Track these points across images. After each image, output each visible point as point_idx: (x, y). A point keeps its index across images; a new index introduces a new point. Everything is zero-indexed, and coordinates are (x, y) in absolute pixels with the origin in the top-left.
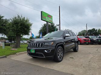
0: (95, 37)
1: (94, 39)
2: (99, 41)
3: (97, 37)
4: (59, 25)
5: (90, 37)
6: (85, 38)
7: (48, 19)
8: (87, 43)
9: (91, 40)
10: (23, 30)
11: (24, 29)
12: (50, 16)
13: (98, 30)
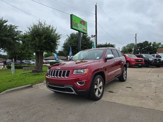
0: (151, 56)
1: (151, 59)
2: (158, 62)
3: (154, 56)
4: (95, 36)
5: (144, 55)
6: (136, 58)
7: (81, 27)
8: (140, 65)
9: (145, 61)
10: (48, 45)
11: (50, 44)
12: (83, 23)
13: (152, 43)
